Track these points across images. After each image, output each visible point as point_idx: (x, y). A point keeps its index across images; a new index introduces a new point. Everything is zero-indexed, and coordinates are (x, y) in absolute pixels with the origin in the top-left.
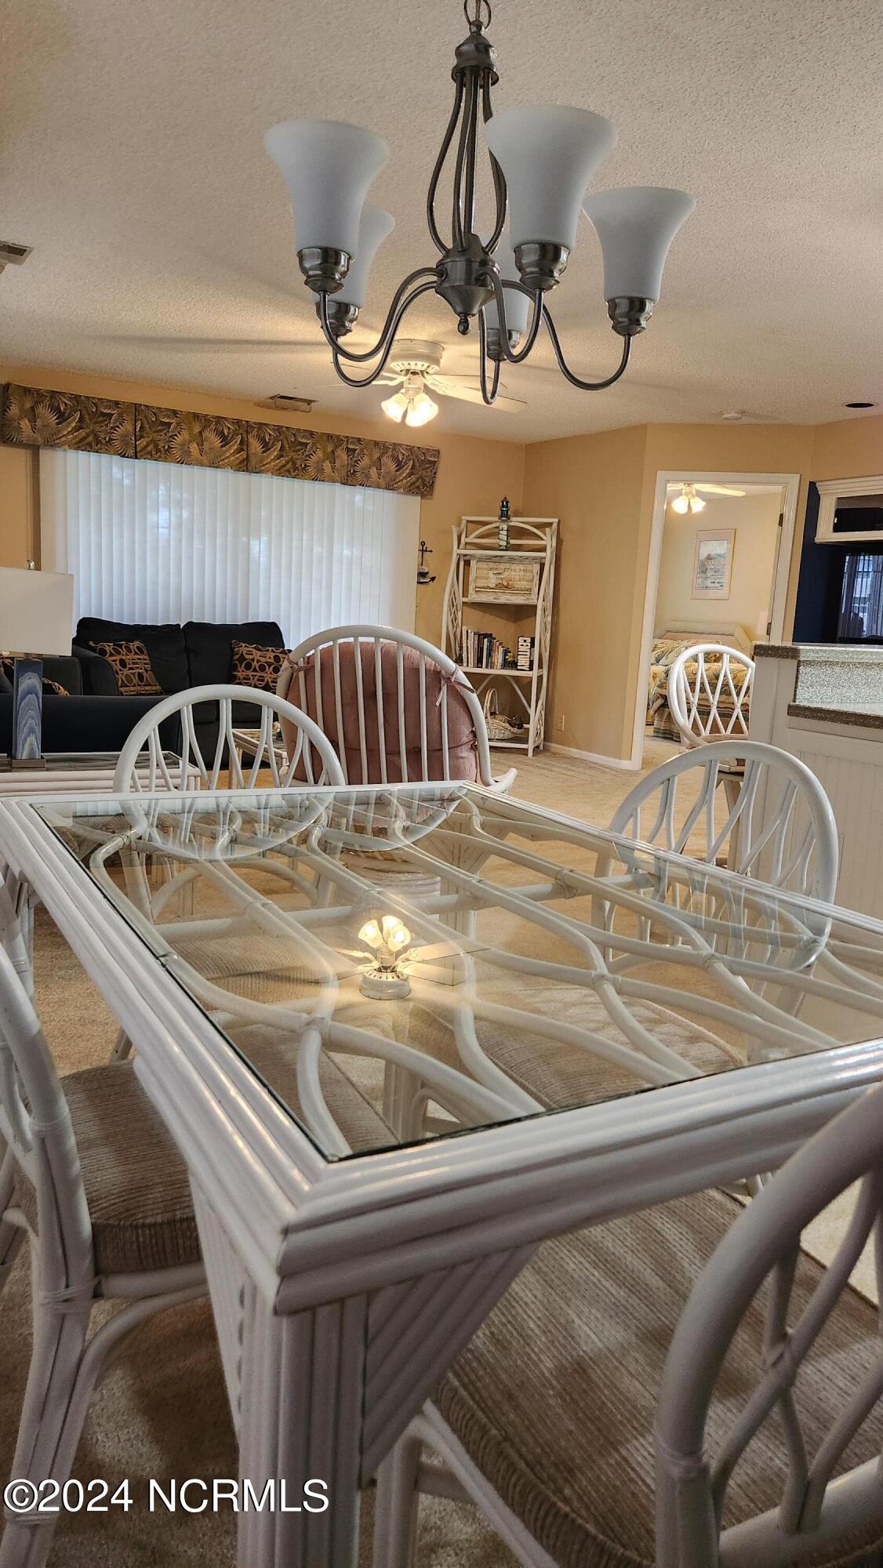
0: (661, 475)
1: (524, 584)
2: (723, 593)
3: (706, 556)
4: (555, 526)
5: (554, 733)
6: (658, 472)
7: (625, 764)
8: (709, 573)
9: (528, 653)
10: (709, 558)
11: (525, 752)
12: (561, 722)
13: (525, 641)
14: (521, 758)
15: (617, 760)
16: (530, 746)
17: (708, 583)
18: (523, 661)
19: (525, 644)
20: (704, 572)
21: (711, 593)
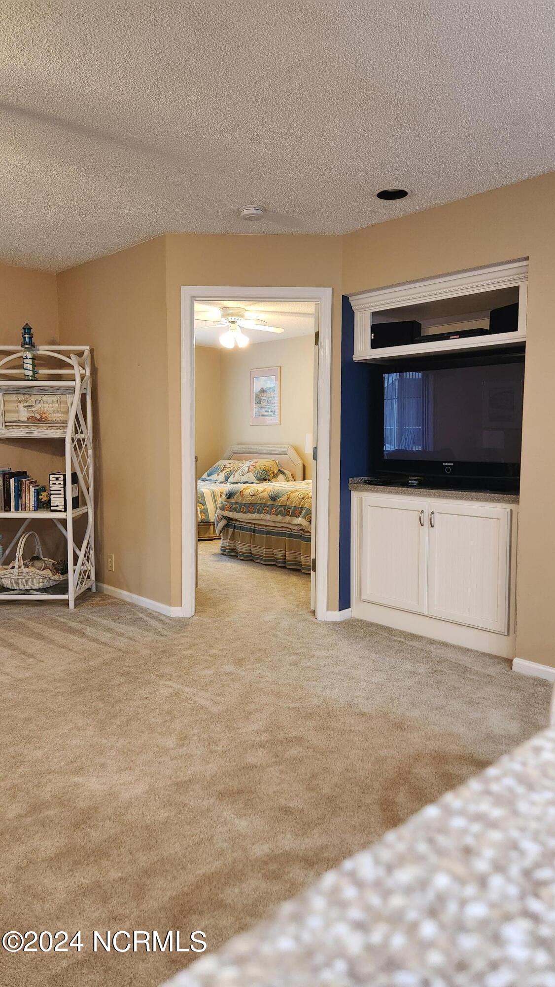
0: (186, 291)
1: (59, 417)
2: (275, 419)
3: (260, 389)
4: (87, 353)
5: (106, 574)
6: (182, 287)
7: (175, 612)
8: (263, 404)
9: (62, 492)
10: (263, 391)
11: (66, 603)
12: (111, 562)
13: (57, 479)
14: (63, 609)
15: (168, 607)
16: (71, 596)
17: (263, 411)
18: (57, 501)
19: (57, 482)
20: (259, 403)
21: (268, 420)
